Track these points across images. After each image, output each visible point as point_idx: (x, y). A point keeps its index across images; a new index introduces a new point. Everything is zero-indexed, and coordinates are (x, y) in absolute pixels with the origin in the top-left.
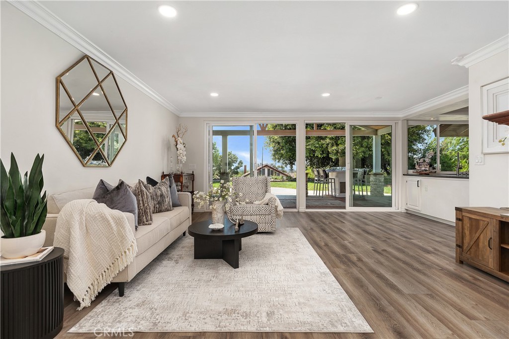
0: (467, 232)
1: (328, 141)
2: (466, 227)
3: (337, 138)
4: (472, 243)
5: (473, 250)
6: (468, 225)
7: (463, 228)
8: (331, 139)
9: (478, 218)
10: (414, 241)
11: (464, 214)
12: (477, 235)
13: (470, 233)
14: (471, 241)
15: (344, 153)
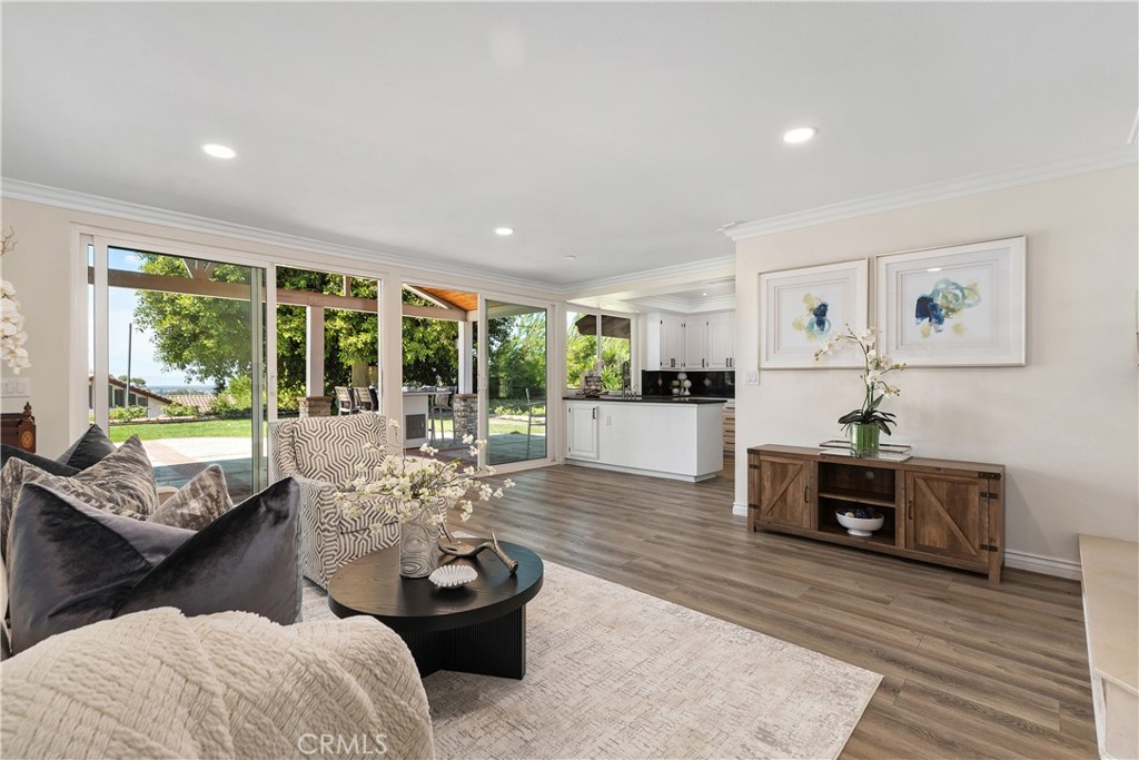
0: (767, 484)
1: (339, 323)
2: (765, 477)
3: (361, 318)
4: (776, 499)
5: (776, 509)
6: (769, 473)
7: (761, 479)
8: (346, 319)
9: (785, 461)
10: (658, 511)
11: (762, 458)
12: (784, 486)
13: (772, 484)
14: (773, 495)
15: (375, 352)
